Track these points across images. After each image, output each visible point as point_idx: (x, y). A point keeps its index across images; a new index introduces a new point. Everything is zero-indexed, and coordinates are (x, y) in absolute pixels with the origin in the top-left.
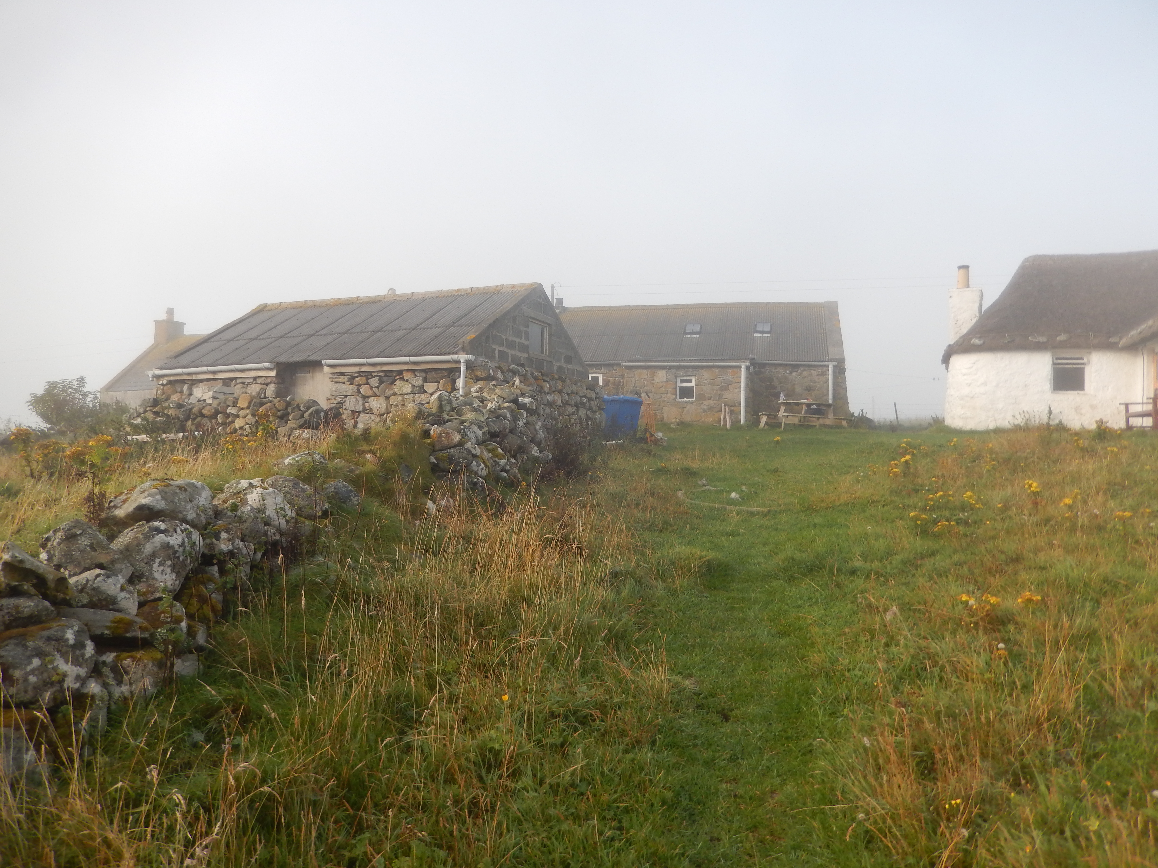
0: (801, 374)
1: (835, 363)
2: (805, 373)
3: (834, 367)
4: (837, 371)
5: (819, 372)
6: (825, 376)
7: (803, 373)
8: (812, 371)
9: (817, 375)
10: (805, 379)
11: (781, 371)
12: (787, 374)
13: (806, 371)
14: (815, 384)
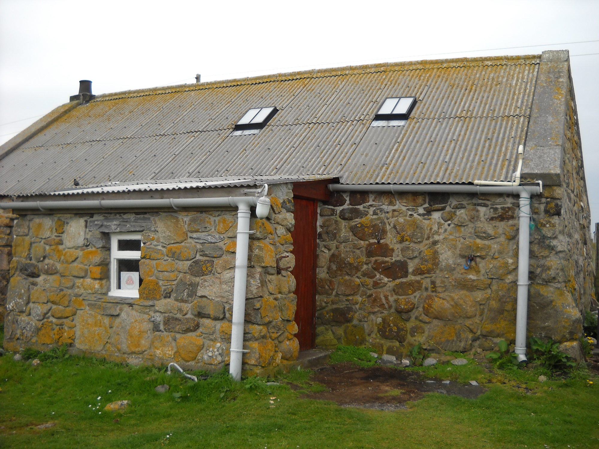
0: (452, 215)
1: (536, 188)
3: (533, 196)
4: (542, 207)
5: (496, 209)
6: (511, 222)
7: (458, 212)
8: (479, 208)
9: (492, 219)
10: (462, 229)
11: (404, 209)
12: (419, 217)
13: (464, 208)
14: (486, 242)
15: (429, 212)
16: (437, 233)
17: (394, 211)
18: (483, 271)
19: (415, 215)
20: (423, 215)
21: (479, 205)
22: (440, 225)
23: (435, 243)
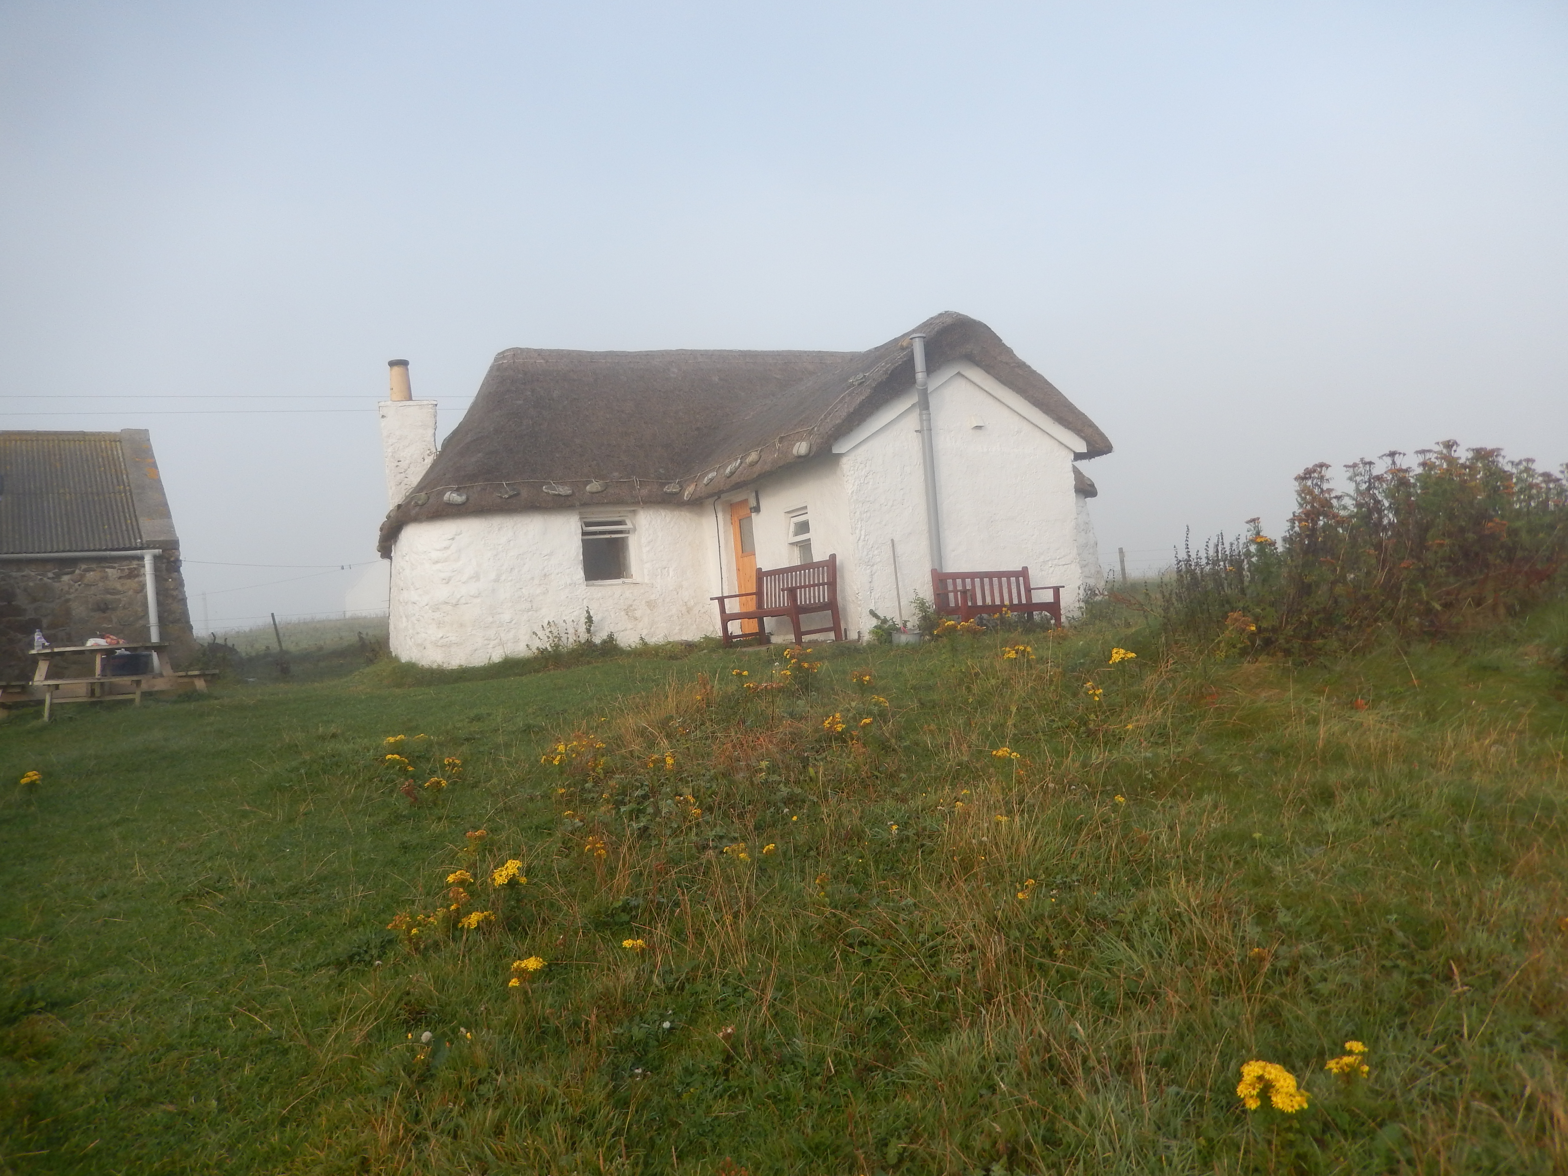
0: (82, 577)
1: (157, 551)
2: (91, 575)
3: (156, 558)
4: (164, 566)
5: (122, 570)
6: (137, 579)
7: (88, 575)
8: (107, 570)
9: (120, 578)
10: (93, 588)
11: (33, 574)
12: (49, 581)
13: (94, 571)
14: (117, 597)
15: (58, 577)
16: (68, 593)
17: (23, 576)
18: (115, 620)
19: (45, 579)
20: (53, 578)
21: (108, 567)
22: (70, 587)
23: (68, 601)
